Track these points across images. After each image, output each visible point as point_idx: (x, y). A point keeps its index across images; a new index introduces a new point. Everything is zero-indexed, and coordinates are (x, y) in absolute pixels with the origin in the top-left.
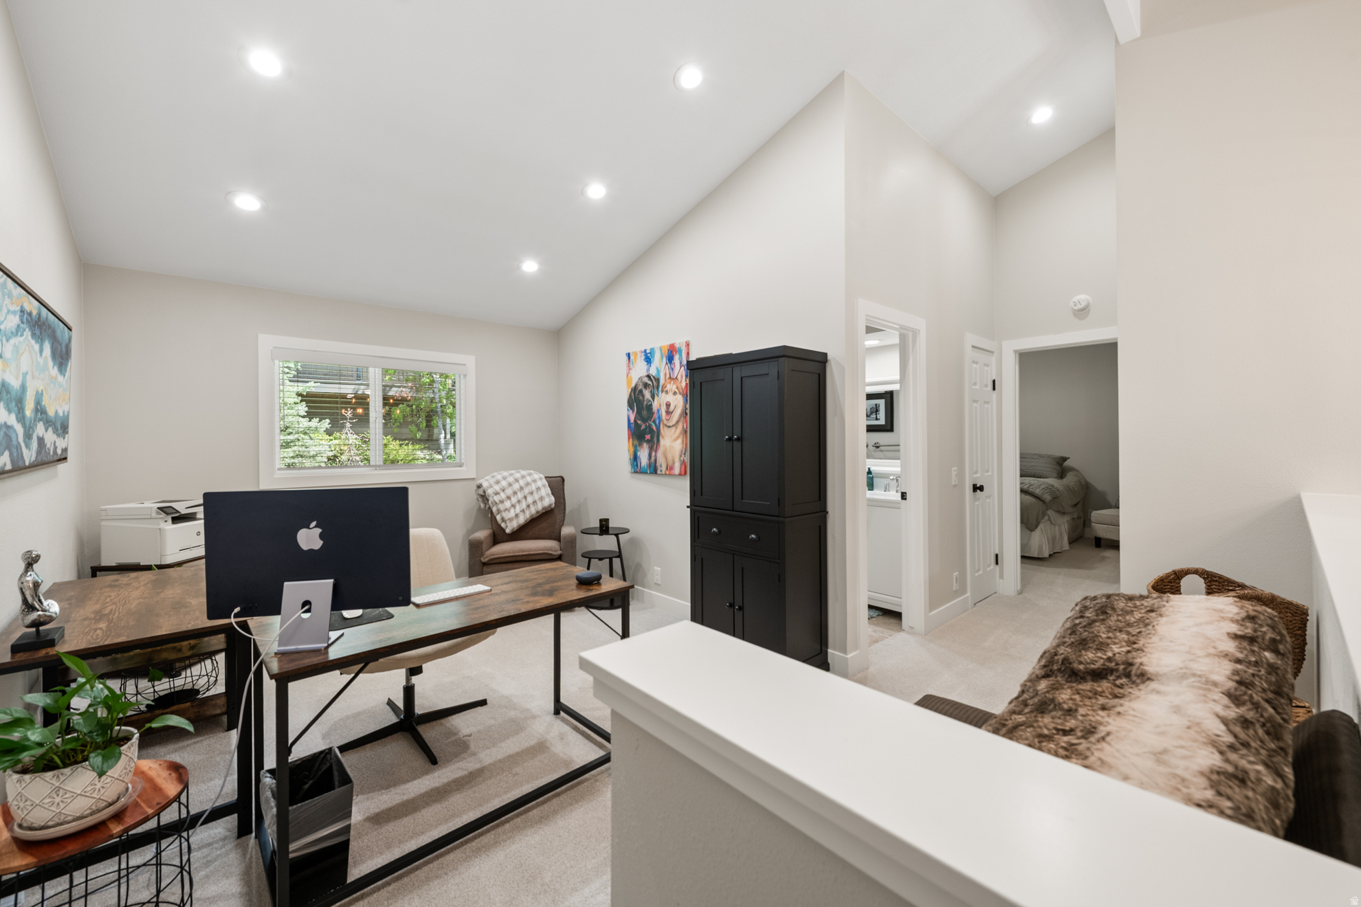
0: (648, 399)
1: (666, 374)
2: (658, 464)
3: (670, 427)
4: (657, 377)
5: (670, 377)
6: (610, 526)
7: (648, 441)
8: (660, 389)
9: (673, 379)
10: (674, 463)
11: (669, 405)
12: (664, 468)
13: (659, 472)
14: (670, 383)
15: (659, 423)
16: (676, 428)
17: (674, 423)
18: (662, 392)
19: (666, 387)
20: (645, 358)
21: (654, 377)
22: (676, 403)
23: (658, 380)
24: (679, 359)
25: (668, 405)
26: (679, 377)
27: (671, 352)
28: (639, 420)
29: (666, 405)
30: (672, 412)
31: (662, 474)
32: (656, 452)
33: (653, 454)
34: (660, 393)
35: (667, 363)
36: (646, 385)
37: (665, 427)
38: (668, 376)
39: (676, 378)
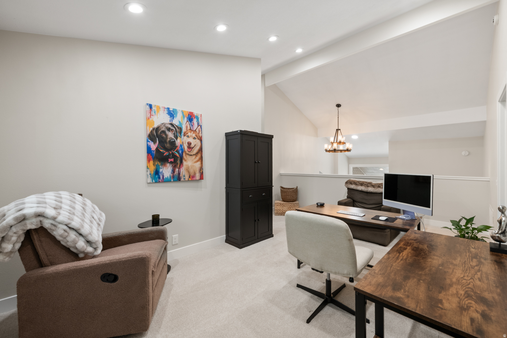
0: (171, 138)
1: (187, 127)
2: (181, 175)
3: (191, 155)
4: (180, 126)
5: (190, 129)
6: (160, 218)
7: (171, 163)
8: (183, 134)
9: (193, 131)
10: (195, 174)
11: (191, 144)
12: (187, 178)
13: (182, 180)
14: (191, 132)
15: (182, 152)
16: (196, 156)
17: (194, 154)
18: (184, 136)
19: (187, 134)
20: (168, 113)
21: (177, 126)
22: (195, 143)
23: (181, 129)
24: (197, 121)
25: (189, 144)
26: (197, 130)
27: (191, 116)
28: (161, 149)
29: (188, 143)
30: (193, 148)
31: (185, 181)
32: (179, 168)
33: (177, 170)
34: (183, 136)
35: (187, 121)
36: (169, 129)
37: (187, 155)
38: (189, 128)
39: (195, 130)
